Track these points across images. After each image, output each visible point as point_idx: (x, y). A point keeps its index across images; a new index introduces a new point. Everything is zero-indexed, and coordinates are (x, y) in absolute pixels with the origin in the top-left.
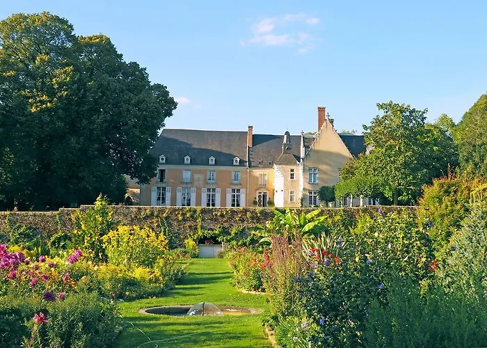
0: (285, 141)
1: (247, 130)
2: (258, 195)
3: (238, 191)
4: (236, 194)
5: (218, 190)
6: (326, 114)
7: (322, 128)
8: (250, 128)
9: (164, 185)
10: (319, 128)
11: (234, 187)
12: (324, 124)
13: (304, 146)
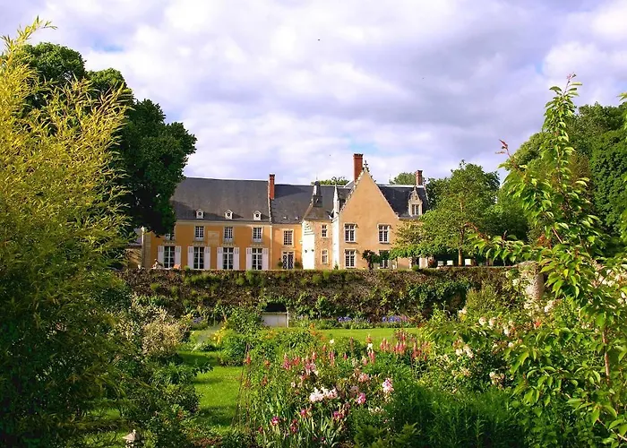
0: (315, 192)
1: (268, 179)
2: (283, 255)
3: (260, 250)
4: (257, 254)
5: (236, 249)
6: (364, 163)
7: (359, 178)
8: (272, 176)
9: (173, 244)
10: (356, 178)
11: (254, 246)
12: (362, 173)
13: (339, 199)
